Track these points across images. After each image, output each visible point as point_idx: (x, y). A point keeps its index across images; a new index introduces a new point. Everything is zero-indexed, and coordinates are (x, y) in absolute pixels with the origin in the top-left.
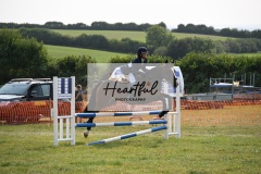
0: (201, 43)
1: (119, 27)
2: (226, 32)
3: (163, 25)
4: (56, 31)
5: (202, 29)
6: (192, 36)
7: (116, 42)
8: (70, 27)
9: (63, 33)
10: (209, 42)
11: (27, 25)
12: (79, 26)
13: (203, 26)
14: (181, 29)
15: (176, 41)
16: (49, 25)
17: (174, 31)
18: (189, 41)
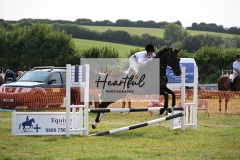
0: (212, 39)
1: (140, 24)
2: (233, 31)
3: (179, 23)
4: (85, 27)
5: (213, 27)
6: (204, 33)
7: (137, 37)
8: (98, 24)
9: (91, 28)
10: (220, 38)
11: (60, 22)
12: (106, 23)
13: (214, 25)
14: (195, 27)
15: (190, 38)
16: (79, 21)
17: (188, 28)
18: (201, 37)
